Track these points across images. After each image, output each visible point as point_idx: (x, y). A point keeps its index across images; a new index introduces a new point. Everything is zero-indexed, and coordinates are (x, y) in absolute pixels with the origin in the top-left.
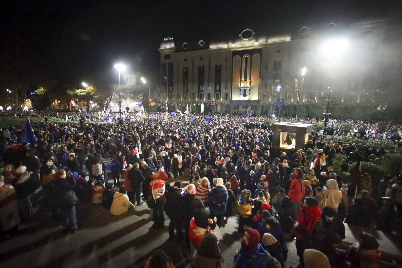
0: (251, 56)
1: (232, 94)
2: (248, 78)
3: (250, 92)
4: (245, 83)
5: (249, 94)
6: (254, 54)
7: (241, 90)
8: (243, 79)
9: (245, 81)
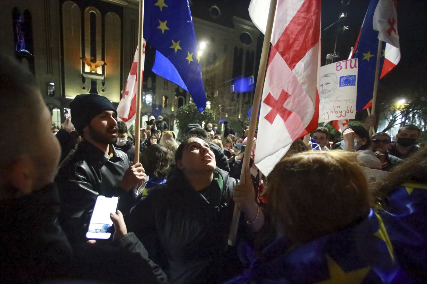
0: (103, 15)
1: (66, 86)
2: (99, 57)
3: (105, 86)
4: (93, 65)
5: (103, 91)
6: (109, 13)
7: (86, 80)
8: (88, 56)
9: (94, 60)
